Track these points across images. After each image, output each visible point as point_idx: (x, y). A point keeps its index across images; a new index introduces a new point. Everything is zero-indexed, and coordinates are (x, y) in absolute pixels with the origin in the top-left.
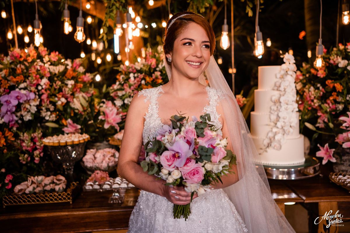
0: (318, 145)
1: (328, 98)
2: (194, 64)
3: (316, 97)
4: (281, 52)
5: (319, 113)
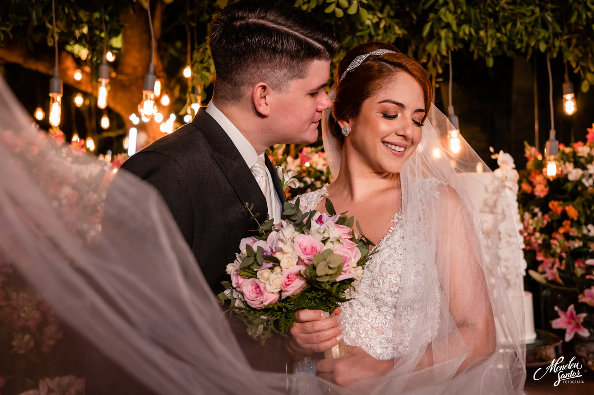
0: (556, 308)
1: (556, 230)
2: (397, 148)
3: (538, 229)
4: (492, 149)
5: (539, 256)
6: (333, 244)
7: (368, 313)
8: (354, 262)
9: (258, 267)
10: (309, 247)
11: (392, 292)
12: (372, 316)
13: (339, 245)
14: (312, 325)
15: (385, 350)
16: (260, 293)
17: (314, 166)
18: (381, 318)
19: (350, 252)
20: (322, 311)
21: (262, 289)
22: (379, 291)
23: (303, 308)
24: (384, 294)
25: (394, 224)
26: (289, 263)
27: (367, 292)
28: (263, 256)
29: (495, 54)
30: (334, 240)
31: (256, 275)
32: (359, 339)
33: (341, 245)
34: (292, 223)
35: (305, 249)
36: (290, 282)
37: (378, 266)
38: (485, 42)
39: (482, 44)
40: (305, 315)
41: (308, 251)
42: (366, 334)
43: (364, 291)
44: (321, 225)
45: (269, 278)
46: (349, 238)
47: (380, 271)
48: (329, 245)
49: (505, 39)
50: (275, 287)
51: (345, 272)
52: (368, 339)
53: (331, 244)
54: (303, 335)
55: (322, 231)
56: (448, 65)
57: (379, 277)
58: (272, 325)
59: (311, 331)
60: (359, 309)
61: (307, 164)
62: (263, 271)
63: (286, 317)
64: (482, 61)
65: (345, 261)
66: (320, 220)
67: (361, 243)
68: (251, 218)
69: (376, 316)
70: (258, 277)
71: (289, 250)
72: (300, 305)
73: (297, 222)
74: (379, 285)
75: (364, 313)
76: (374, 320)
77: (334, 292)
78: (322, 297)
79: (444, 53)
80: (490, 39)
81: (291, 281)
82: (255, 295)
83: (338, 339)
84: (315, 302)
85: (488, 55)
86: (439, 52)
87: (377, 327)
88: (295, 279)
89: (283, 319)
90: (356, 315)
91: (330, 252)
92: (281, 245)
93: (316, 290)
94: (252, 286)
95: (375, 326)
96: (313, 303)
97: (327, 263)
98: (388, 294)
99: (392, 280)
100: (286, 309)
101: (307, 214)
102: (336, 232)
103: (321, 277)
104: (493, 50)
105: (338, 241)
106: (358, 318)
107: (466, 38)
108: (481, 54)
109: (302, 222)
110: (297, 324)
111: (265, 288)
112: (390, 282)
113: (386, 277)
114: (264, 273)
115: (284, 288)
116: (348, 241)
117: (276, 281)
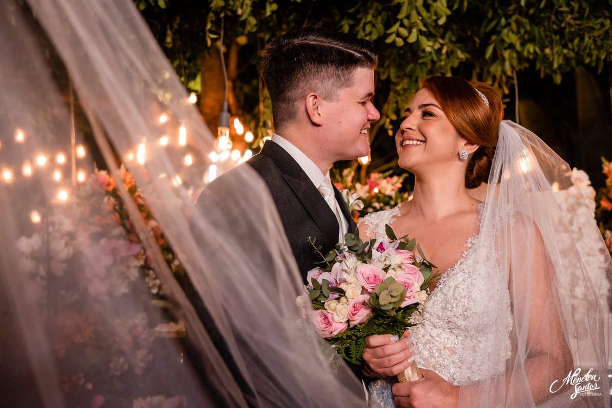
6: (395, 271)
7: (441, 333)
8: (417, 286)
9: (325, 299)
10: (372, 276)
11: (466, 316)
12: (444, 336)
13: (401, 271)
14: (383, 349)
15: (459, 369)
16: (329, 324)
17: (383, 191)
18: (453, 339)
19: (412, 278)
20: (391, 335)
21: (330, 320)
22: (452, 314)
23: (373, 334)
24: (457, 317)
25: (468, 248)
26: (354, 294)
27: (440, 314)
28: (328, 288)
29: (563, 71)
30: (396, 267)
31: (324, 306)
32: (433, 359)
33: (403, 271)
34: (354, 253)
35: (368, 278)
36: (356, 312)
37: (452, 289)
38: (551, 59)
39: (548, 61)
40: (375, 340)
41: (371, 280)
42: (440, 353)
43: (437, 313)
44: (382, 253)
45: (336, 308)
46: (411, 262)
47: (454, 295)
48: (391, 273)
49: (572, 54)
50: (343, 317)
51: (409, 298)
52: (441, 359)
53: (393, 271)
54: (375, 360)
55: (384, 258)
56: (513, 85)
57: (452, 301)
58: (344, 353)
59: (382, 355)
60: (431, 329)
61: (376, 190)
62: (330, 302)
63: (356, 344)
64: (549, 78)
65: (408, 287)
66: (381, 248)
67: (423, 267)
68: (315, 252)
69: (448, 336)
70: (326, 308)
71: (353, 280)
72: (369, 331)
73: (359, 252)
74: (452, 308)
75: (436, 334)
76: (446, 340)
77: (400, 318)
78: (389, 323)
79: (509, 73)
80: (556, 56)
81: (357, 310)
82: (324, 326)
83: (409, 361)
84: (383, 328)
85: (555, 72)
86: (504, 72)
87: (450, 347)
88: (361, 308)
89: (354, 346)
90: (429, 335)
91: (392, 280)
92: (345, 276)
93: (383, 317)
94: (321, 317)
95: (448, 346)
96: (381, 328)
97: (389, 292)
98: (461, 318)
99: (466, 304)
100: (356, 336)
101: (367, 243)
102: (398, 258)
103: (384, 305)
104: (560, 67)
105: (400, 267)
106: (430, 338)
107: (531, 57)
108: (548, 72)
109: (364, 251)
110: (368, 350)
111: (333, 318)
112: (463, 306)
113: (460, 301)
114: (331, 304)
115: (351, 317)
116: (410, 265)
117: (342, 311)
